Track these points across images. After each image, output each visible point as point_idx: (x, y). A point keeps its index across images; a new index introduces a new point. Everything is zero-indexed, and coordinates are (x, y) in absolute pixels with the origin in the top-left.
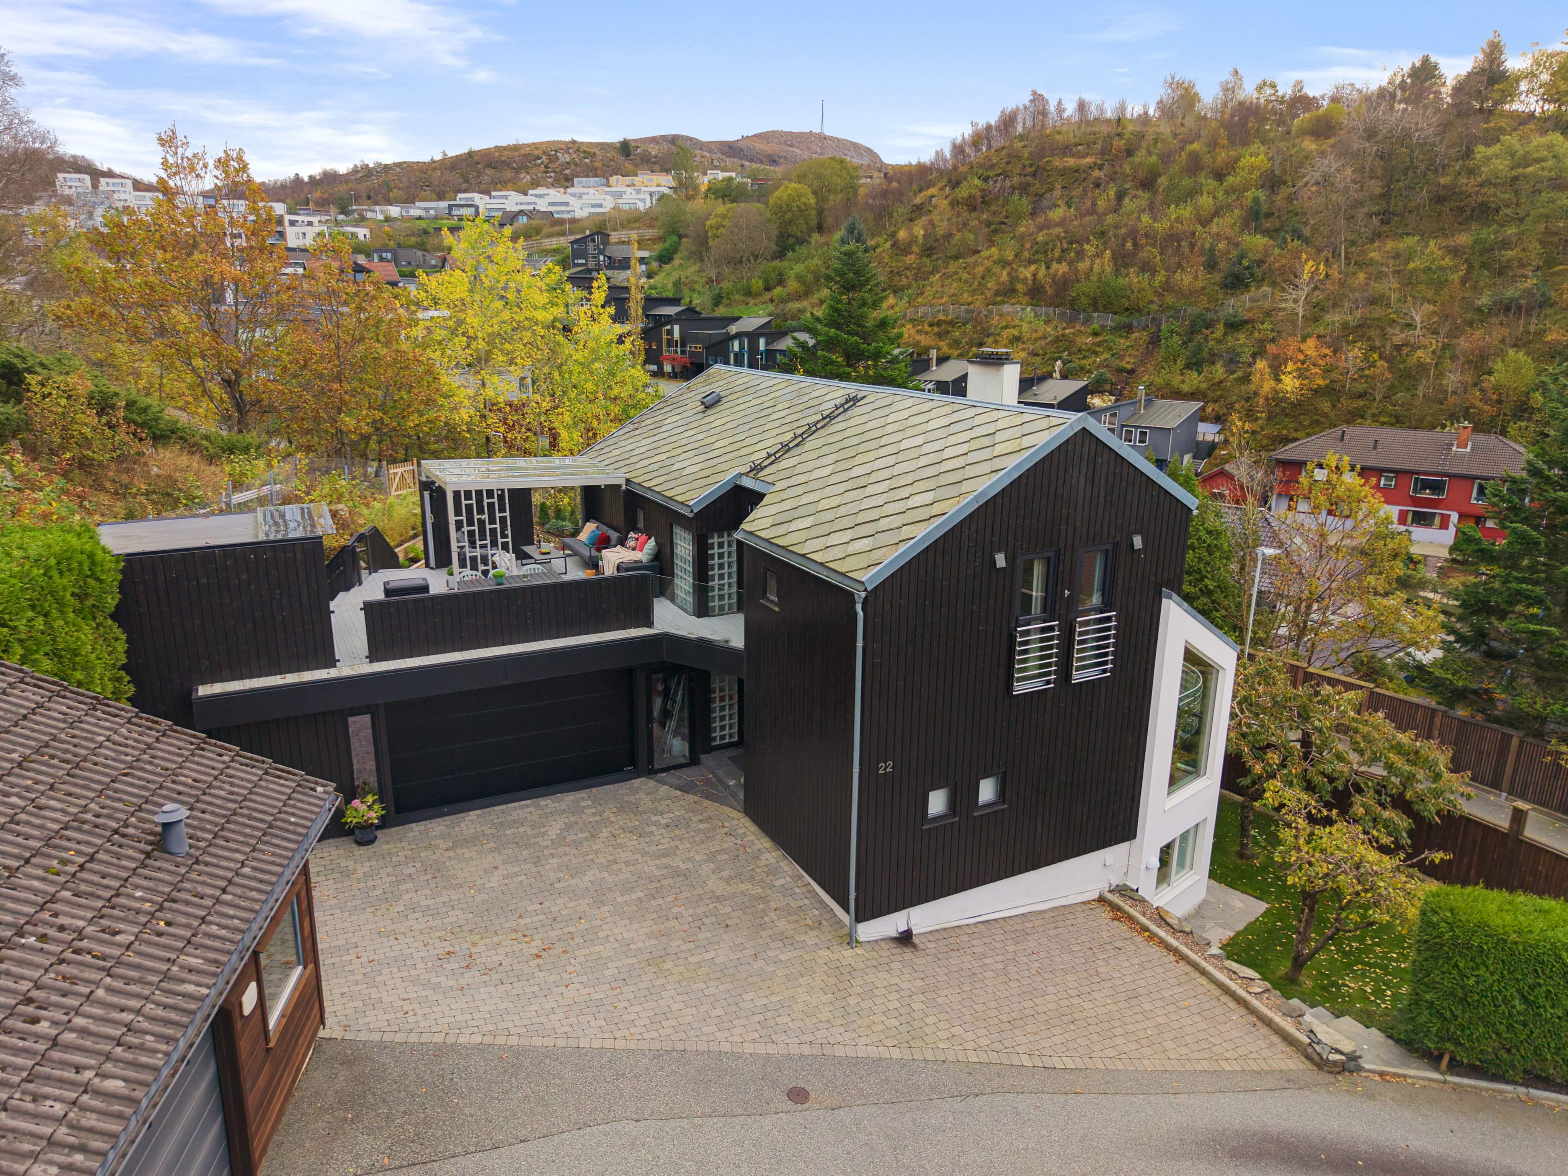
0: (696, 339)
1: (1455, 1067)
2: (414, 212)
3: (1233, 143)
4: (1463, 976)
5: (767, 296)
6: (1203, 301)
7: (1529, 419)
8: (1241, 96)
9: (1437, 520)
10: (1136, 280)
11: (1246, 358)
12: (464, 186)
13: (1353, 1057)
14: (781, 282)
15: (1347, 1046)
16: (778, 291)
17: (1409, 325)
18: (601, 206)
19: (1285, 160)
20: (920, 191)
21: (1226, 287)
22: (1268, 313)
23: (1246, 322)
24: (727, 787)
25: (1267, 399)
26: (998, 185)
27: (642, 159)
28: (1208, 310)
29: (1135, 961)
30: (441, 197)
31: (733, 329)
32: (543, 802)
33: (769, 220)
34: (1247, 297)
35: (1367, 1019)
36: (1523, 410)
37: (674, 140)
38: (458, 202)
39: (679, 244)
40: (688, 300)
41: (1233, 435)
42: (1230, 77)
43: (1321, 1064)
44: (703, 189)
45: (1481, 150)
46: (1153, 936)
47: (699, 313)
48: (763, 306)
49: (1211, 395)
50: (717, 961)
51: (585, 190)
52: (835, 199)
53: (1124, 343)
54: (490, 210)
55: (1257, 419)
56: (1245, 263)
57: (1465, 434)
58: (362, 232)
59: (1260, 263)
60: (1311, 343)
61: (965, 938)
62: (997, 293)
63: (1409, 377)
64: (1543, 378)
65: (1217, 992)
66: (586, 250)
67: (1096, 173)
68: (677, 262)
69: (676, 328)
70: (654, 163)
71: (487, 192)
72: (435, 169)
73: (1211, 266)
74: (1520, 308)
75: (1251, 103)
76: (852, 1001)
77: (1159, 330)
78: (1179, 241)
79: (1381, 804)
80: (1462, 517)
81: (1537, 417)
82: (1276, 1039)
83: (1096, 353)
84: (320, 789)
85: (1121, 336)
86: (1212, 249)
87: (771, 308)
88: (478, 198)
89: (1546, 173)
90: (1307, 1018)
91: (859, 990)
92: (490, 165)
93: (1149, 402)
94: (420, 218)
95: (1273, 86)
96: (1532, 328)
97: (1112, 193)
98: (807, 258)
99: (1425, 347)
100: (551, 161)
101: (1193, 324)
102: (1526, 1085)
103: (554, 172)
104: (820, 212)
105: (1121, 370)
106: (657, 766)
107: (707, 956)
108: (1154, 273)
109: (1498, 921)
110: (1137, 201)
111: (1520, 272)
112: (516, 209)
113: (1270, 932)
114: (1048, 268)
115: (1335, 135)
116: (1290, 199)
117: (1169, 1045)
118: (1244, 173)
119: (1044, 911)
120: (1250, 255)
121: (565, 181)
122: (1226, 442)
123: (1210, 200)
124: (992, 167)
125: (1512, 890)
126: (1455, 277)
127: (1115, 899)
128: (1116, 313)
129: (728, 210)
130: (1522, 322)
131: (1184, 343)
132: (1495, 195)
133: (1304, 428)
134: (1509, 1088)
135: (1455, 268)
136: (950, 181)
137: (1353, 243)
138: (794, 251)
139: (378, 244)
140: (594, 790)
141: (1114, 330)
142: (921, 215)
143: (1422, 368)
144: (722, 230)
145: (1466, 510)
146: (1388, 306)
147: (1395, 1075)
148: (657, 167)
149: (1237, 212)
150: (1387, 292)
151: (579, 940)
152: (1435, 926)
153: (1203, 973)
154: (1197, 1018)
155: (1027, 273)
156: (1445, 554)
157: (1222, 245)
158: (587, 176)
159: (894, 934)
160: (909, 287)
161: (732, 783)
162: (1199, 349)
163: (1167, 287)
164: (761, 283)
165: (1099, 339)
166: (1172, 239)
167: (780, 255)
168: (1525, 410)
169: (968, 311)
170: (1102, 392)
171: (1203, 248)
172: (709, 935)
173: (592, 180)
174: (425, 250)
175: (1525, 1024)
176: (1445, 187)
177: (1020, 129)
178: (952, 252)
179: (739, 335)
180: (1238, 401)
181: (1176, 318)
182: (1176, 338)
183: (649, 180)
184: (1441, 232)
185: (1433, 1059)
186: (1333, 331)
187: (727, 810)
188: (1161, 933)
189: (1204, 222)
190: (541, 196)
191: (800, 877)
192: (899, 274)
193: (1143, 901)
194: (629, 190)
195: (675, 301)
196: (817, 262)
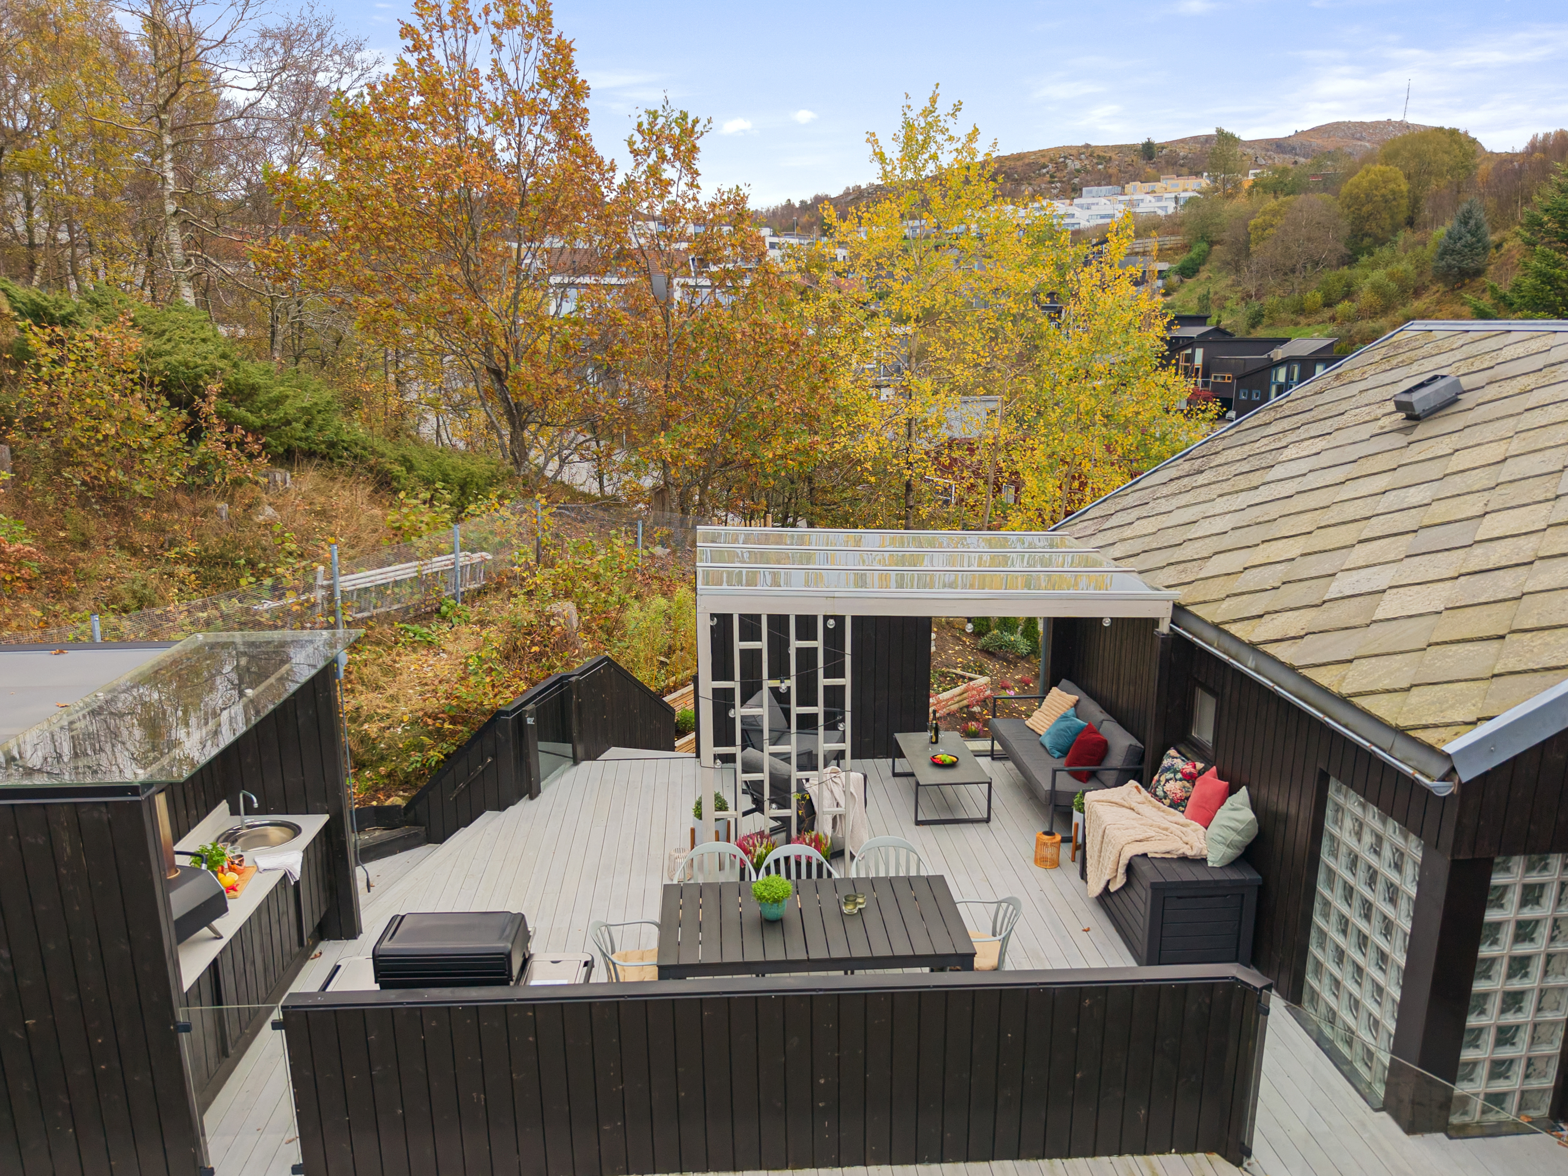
0: (1223, 367)
5: (1327, 313)
14: (1349, 294)
16: (1344, 307)
18: (1110, 216)
27: (1167, 162)
31: (1279, 353)
33: (1339, 216)
39: (1209, 253)
40: (1216, 319)
44: (1247, 186)
47: (1231, 335)
48: (1320, 327)
51: (1095, 200)
52: (1439, 183)
68: (1203, 275)
69: (1199, 353)
70: (1182, 166)
87: (1331, 328)
98: (1390, 262)
100: (1058, 170)
103: (1060, 182)
104: (1415, 203)
121: (1072, 191)
129: (1281, 205)
138: (1371, 254)
144: (1270, 231)
148: (1185, 170)
158: (1099, 185)
164: (1319, 296)
167: (1350, 260)
173: (1104, 188)
179: (1287, 362)
183: (1173, 186)
194: (1149, 197)
195: (1199, 320)
196: (1405, 266)
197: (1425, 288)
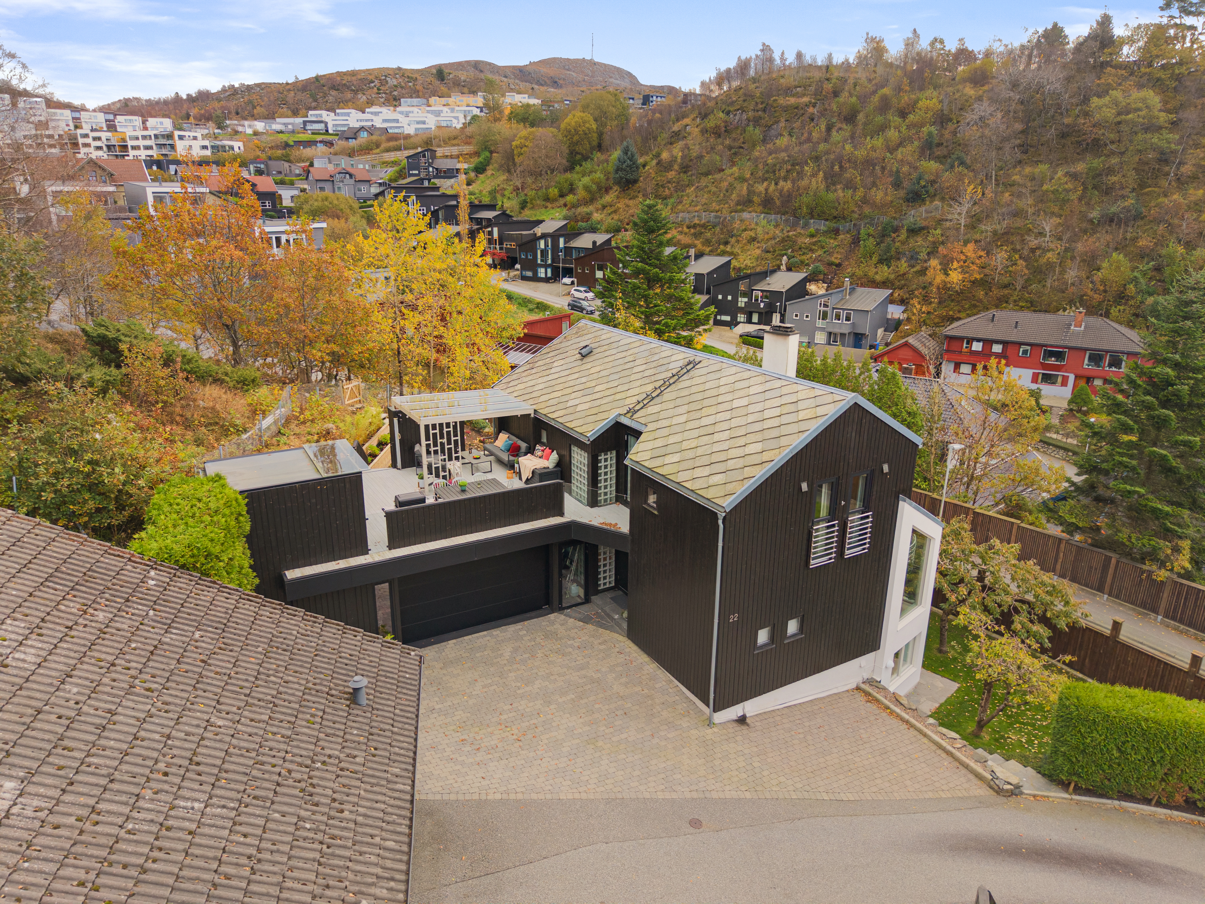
0: (511, 238)
1: (1078, 790)
2: (276, 127)
3: (912, 90)
4: (1084, 737)
5: (562, 201)
6: (892, 212)
7: (1125, 304)
8: (918, 48)
9: (1060, 379)
10: (842, 195)
11: (923, 255)
12: (314, 104)
13: (1018, 787)
14: (572, 190)
15: (1014, 780)
16: (570, 198)
17: (1040, 234)
18: (424, 123)
19: (950, 102)
20: (678, 120)
21: (908, 201)
22: (940, 222)
23: (923, 228)
24: (613, 619)
25: (938, 288)
26: (737, 118)
27: (454, 83)
28: (895, 218)
29: (883, 729)
30: (295, 113)
31: (539, 231)
32: (496, 632)
33: (561, 142)
34: (923, 209)
35: (1025, 761)
36: (1121, 297)
37: (477, 65)
38: (310, 119)
39: (491, 158)
40: (500, 203)
41: (914, 314)
42: (911, 35)
43: (999, 791)
44: (507, 112)
45: (1095, 101)
46: (892, 712)
47: (511, 216)
48: (559, 211)
49: (897, 283)
50: (630, 739)
51: (411, 109)
52: (611, 125)
53: (833, 243)
54: (337, 125)
55: (931, 303)
56: (923, 183)
57: (1080, 317)
58: (238, 145)
59: (933, 182)
60: (971, 246)
61: (778, 718)
62: (738, 203)
63: (1041, 272)
64: (1136, 274)
65: (934, 748)
66: (419, 163)
67: (811, 110)
68: (489, 172)
69: (496, 230)
70: (464, 86)
71: (331, 109)
72: (289, 90)
73: (897, 185)
74: (1120, 221)
75: (926, 55)
76: (717, 762)
77: (859, 233)
78: (874, 165)
79: (1032, 622)
80: (1077, 377)
81: (1131, 302)
82: (971, 776)
83: (812, 250)
84: (413, 653)
85: (831, 238)
86: (898, 171)
87: (564, 212)
88: (325, 115)
89: (1141, 120)
90: (990, 763)
91: (719, 755)
92: (334, 87)
93: (852, 290)
94: (281, 132)
95: (942, 42)
96: (1129, 235)
97: (823, 127)
98: (591, 172)
99: (1053, 250)
100: (382, 85)
101: (884, 229)
102: (1119, 799)
103: (385, 93)
104: (601, 135)
105: (831, 264)
106: (564, 605)
107: (623, 736)
108: (855, 189)
109: (1105, 704)
110: (841, 132)
111: (1120, 193)
112: (357, 125)
113: (961, 703)
114: (776, 184)
115: (988, 83)
116: (955, 133)
117: (908, 783)
118: (921, 113)
119: (824, 698)
120: (926, 177)
121: (394, 101)
122: (909, 320)
123: (897, 134)
124: (732, 103)
125: (1113, 684)
126: (1074, 197)
127: (866, 687)
128: (827, 220)
129: (530, 134)
130: (1121, 231)
131: (878, 244)
132: (1103, 134)
133: (965, 310)
134: (1109, 801)
135: (1075, 189)
136: (700, 114)
137: (1001, 169)
138: (581, 166)
139: (251, 156)
140: (526, 623)
141: (825, 233)
142: (679, 140)
143: (1050, 266)
144: (525, 149)
145: (1080, 372)
146: (1026, 218)
147: (1042, 796)
148: (466, 90)
149: (916, 143)
150: (1025, 207)
151: (541, 729)
152: (1067, 707)
153: (925, 735)
154: (923, 765)
155: (761, 188)
156: (1065, 405)
157: (905, 169)
158: (411, 97)
159: (735, 718)
160: (671, 196)
161: (616, 617)
162: (888, 249)
163: (865, 200)
164: (556, 191)
165: (814, 240)
166: (869, 163)
167: (570, 169)
168: (1123, 298)
169: (716, 217)
170: (817, 281)
171: (891, 171)
172: (620, 722)
173: (415, 100)
174: (289, 161)
175: (1119, 765)
176: (1068, 126)
177: (752, 73)
178: (704, 170)
179: (544, 236)
180: (917, 289)
181: (872, 225)
182: (871, 239)
183: (460, 101)
184: (1065, 161)
185: (1064, 785)
186: (986, 237)
187: (616, 635)
188: (898, 710)
189: (892, 150)
190: (376, 114)
191: (671, 681)
192: (663, 186)
193: (884, 689)
194: (445, 109)
195: (491, 207)
196: (599, 175)
197: (611, 188)
